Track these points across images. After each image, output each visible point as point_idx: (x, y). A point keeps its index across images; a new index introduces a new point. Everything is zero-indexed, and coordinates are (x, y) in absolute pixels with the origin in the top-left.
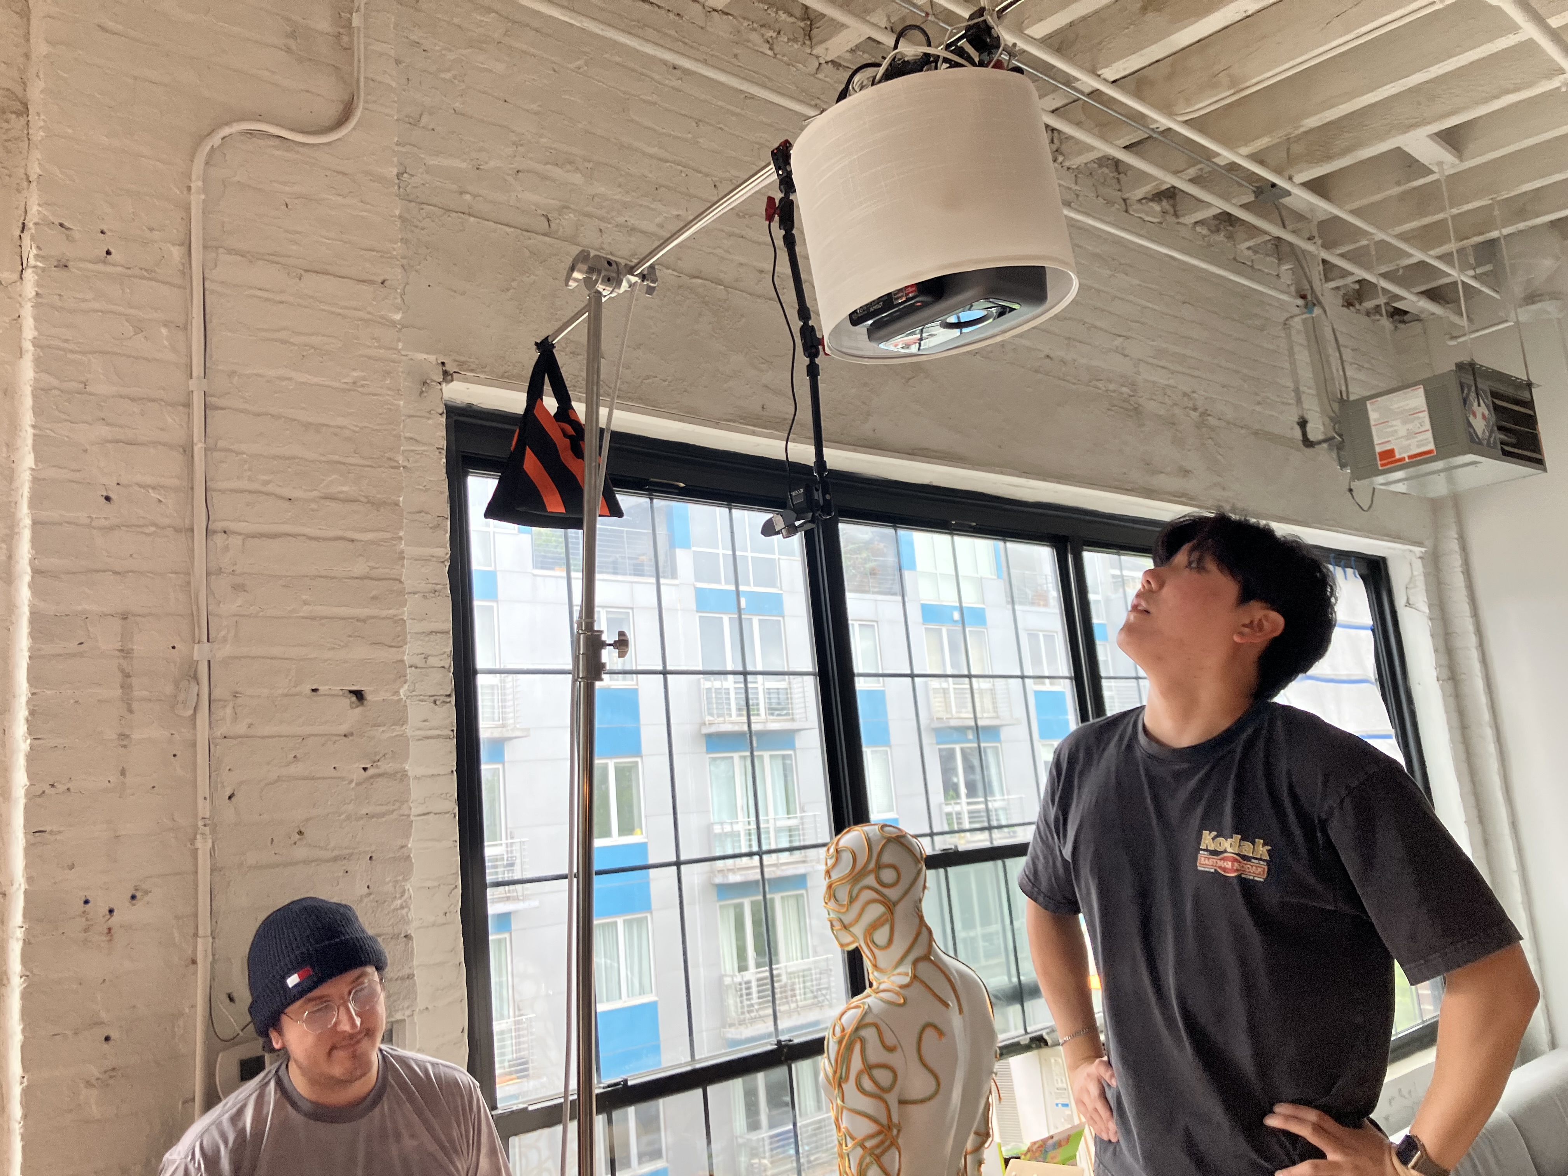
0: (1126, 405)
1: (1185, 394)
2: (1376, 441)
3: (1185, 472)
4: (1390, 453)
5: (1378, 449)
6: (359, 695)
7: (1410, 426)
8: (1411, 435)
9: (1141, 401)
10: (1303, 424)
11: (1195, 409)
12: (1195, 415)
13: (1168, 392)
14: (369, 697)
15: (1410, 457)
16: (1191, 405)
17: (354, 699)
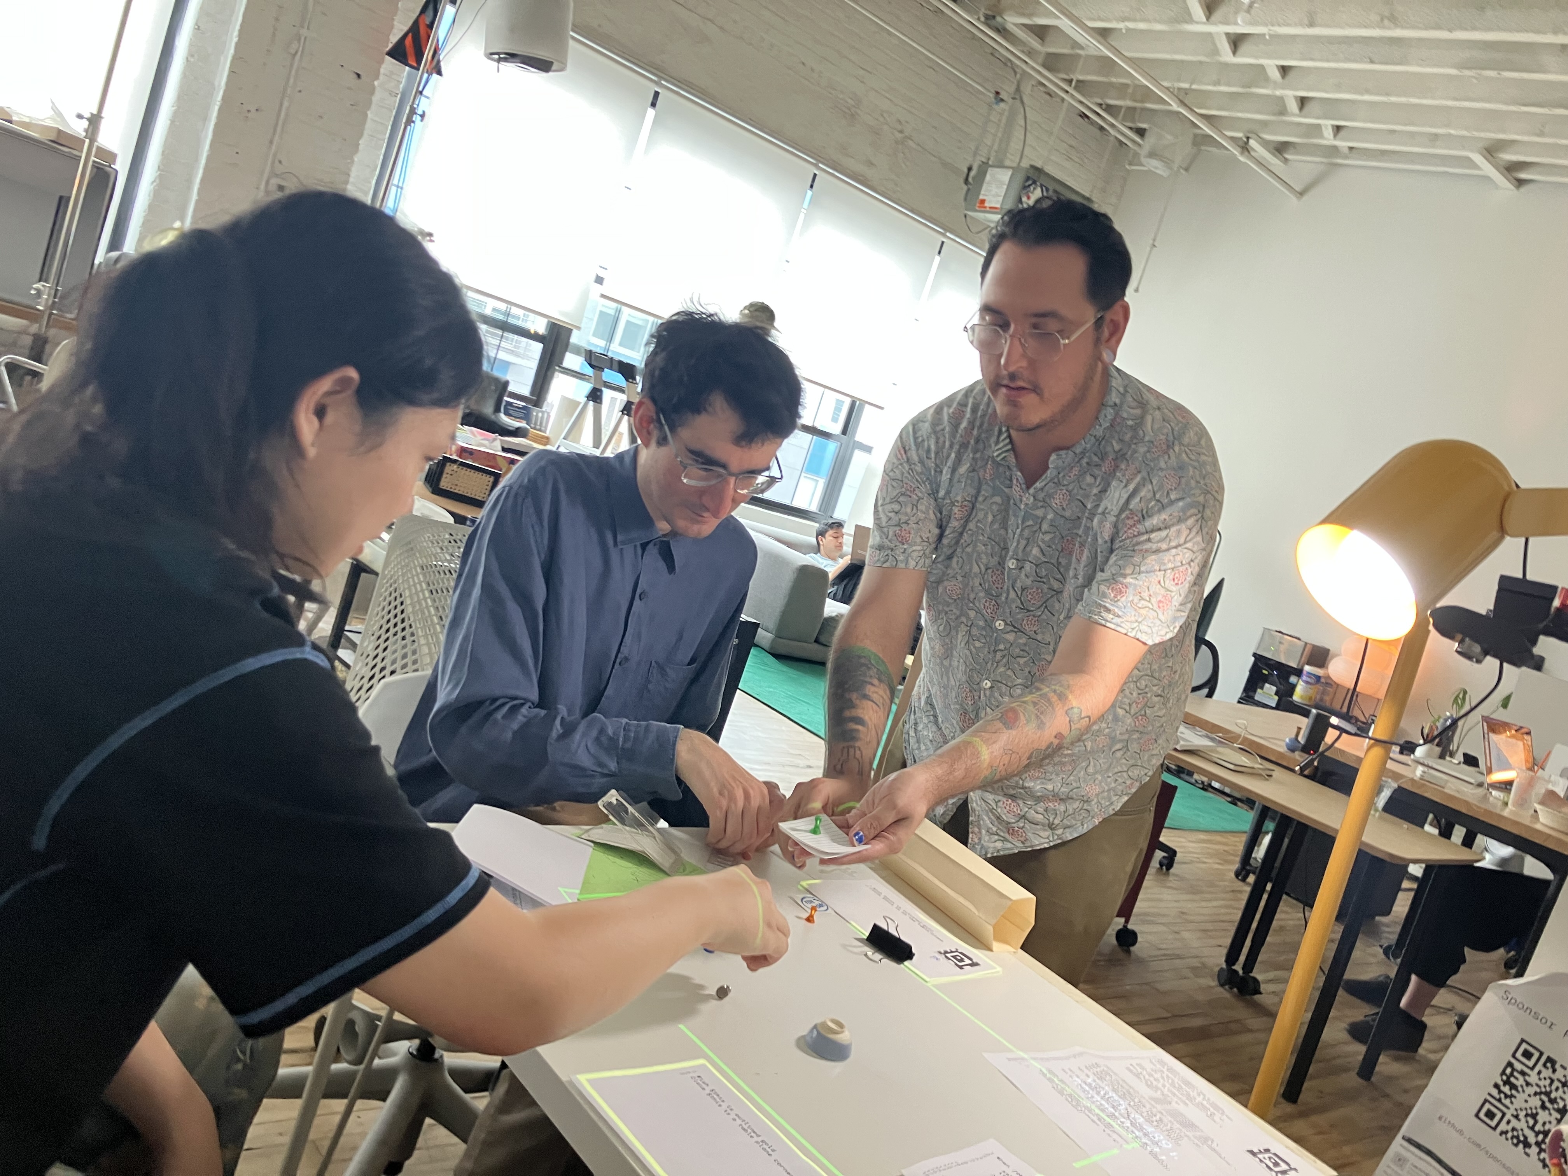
0: (847, 111)
1: (899, 122)
2: (982, 192)
3: (870, 164)
4: (983, 201)
5: (981, 197)
6: (359, 76)
7: (997, 190)
8: (995, 195)
9: (859, 112)
10: (970, 169)
11: (901, 132)
12: (899, 135)
13: (885, 115)
14: (362, 77)
15: (991, 208)
16: (899, 129)
17: (355, 76)
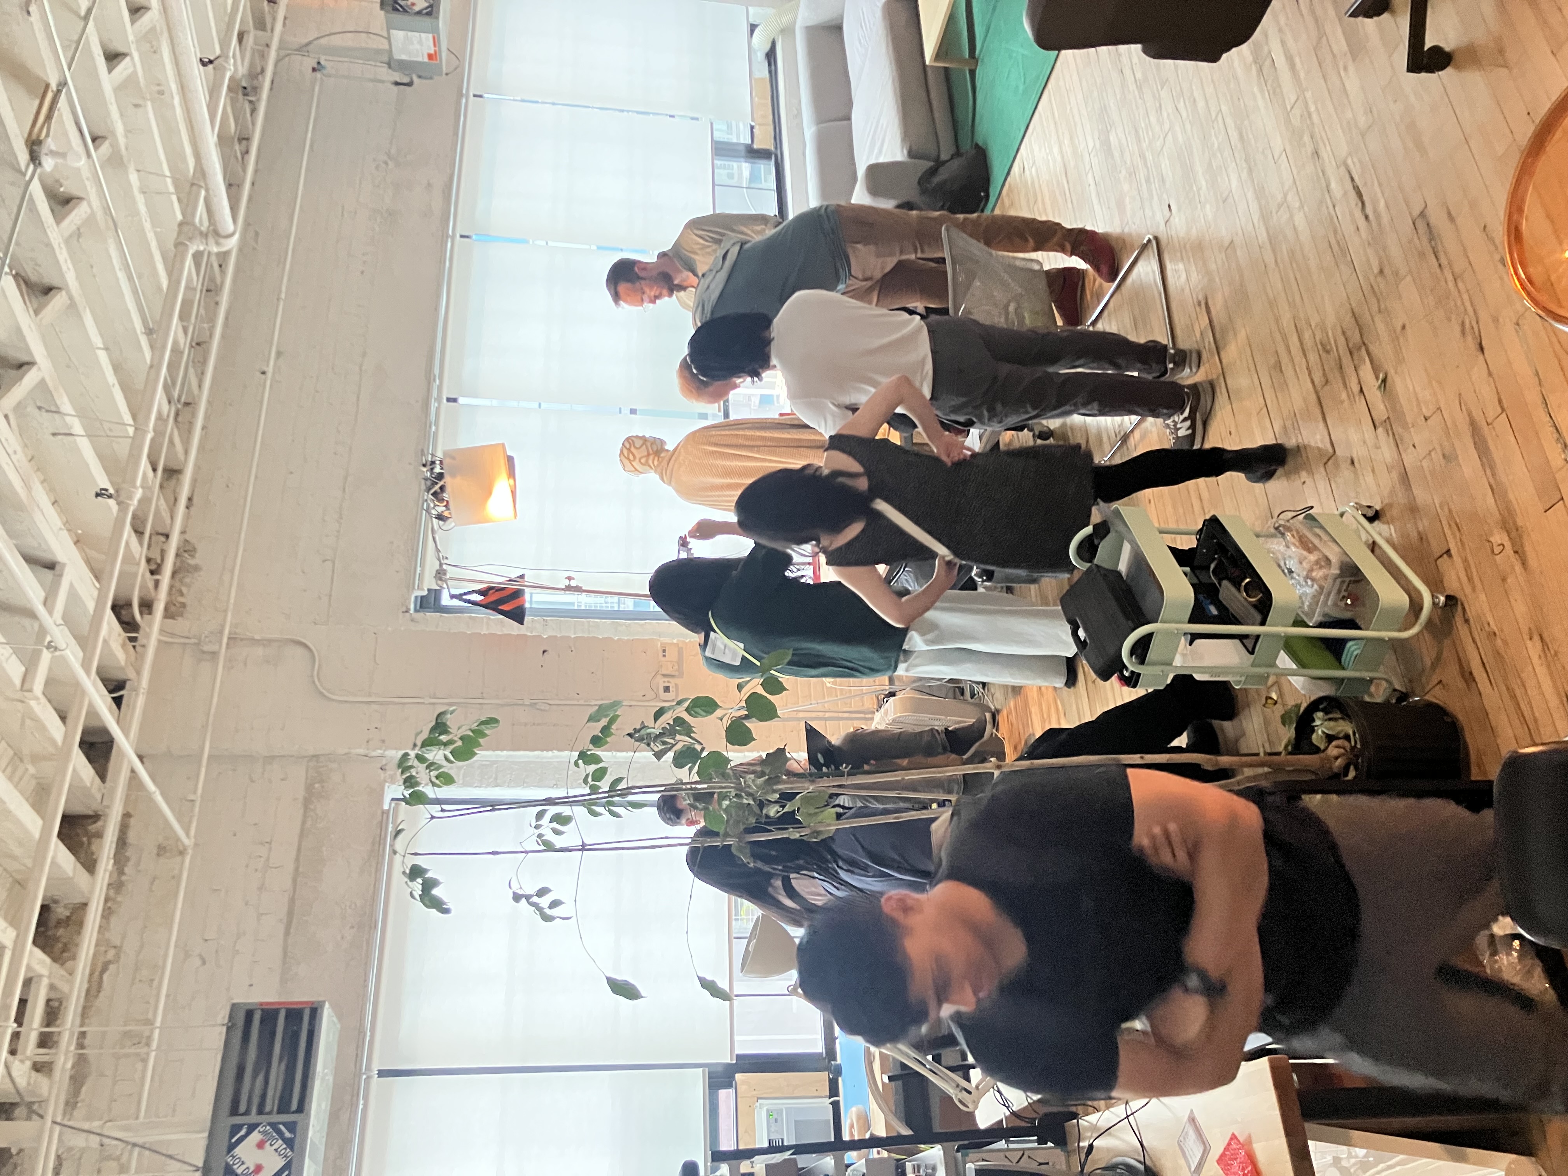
0: (389, 221)
2: (420, 59)
3: (429, 186)
4: (430, 57)
5: (426, 60)
7: (415, 42)
8: (420, 42)
9: (385, 208)
10: (397, 84)
13: (377, 183)
15: (435, 45)
16: (383, 165)
17: (546, 654)
